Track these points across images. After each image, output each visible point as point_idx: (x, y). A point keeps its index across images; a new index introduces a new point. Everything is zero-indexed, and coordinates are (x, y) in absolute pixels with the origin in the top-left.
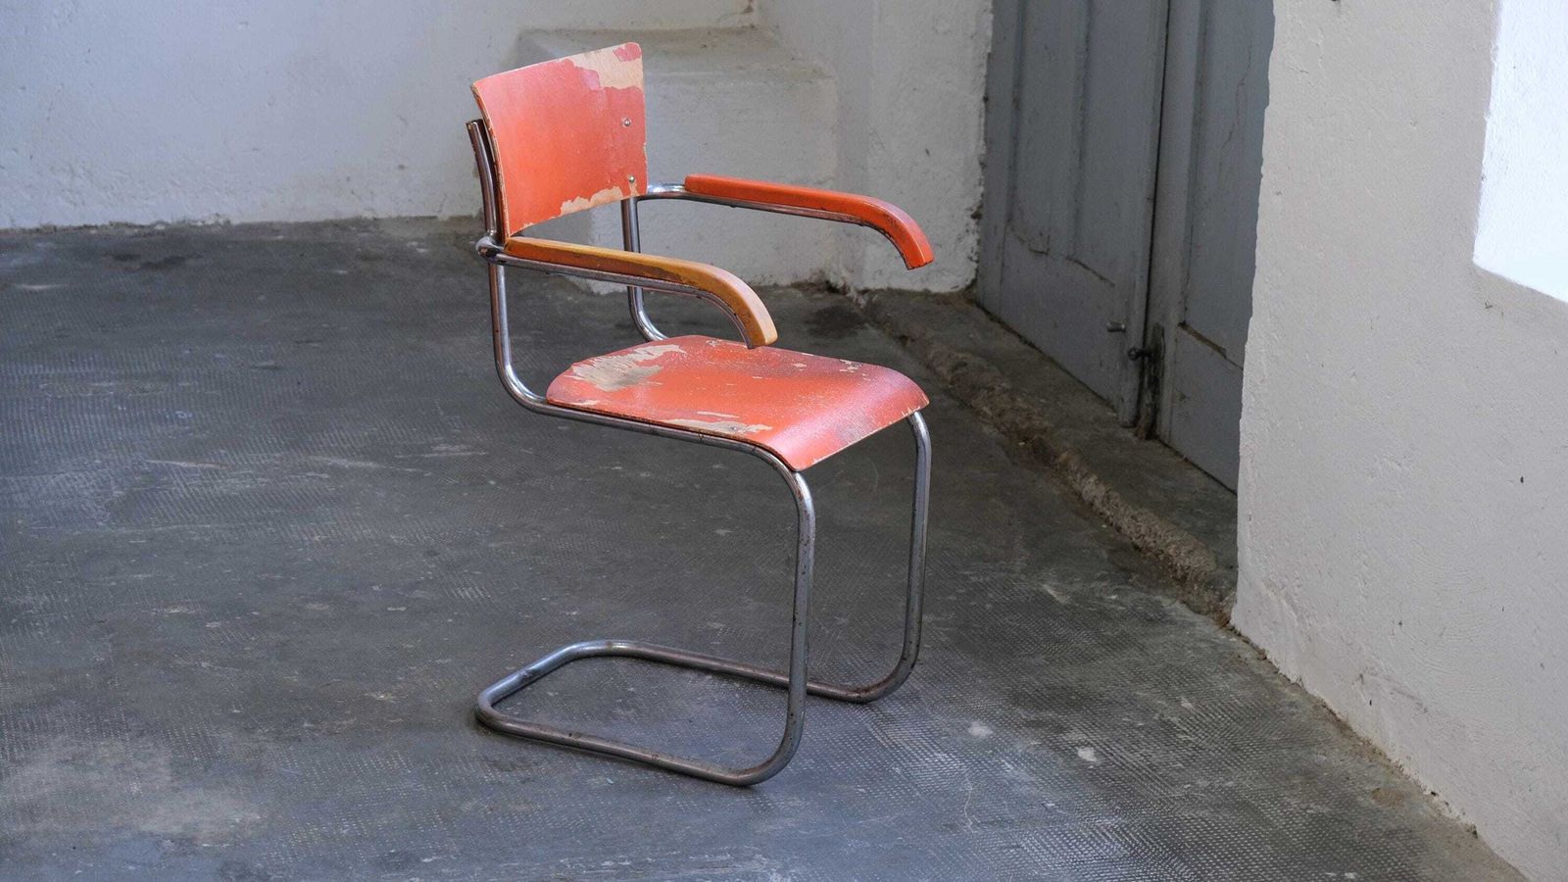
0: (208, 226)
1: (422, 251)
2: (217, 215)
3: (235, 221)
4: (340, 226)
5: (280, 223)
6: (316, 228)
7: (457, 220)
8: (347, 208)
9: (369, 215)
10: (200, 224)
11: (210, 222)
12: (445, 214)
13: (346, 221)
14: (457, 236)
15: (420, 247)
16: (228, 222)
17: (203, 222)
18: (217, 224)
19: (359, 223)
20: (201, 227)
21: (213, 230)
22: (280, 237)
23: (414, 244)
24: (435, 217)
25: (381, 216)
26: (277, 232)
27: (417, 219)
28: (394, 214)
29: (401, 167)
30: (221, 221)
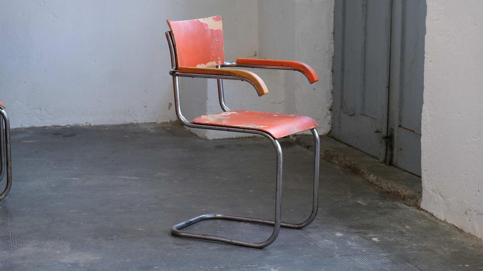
0: (84, 126)
1: (152, 131)
2: (87, 123)
3: (93, 125)
4: (126, 125)
5: (107, 125)
6: (118, 126)
7: (163, 123)
8: (128, 120)
9: (135, 122)
10: (81, 125)
11: (84, 125)
12: (159, 122)
13: (128, 124)
14: (163, 127)
15: (151, 130)
16: (90, 125)
17: (82, 125)
18: (87, 125)
19: (132, 124)
20: (81, 127)
21: (86, 127)
22: (107, 129)
23: (150, 129)
24: (156, 123)
25: (139, 122)
26: (106, 127)
27: (151, 123)
28: (143, 122)
29: (145, 107)
30: (88, 124)
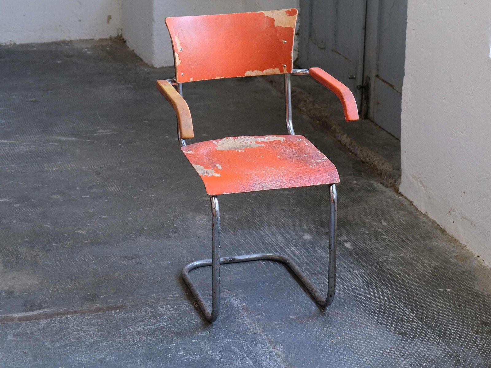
0: (8, 45)
1: (89, 52)
2: (11, 41)
3: (18, 43)
4: (57, 44)
5: (35, 43)
6: (48, 45)
7: (101, 40)
8: (60, 37)
9: (68, 39)
10: (4, 44)
11: (8, 44)
12: (97, 38)
13: (60, 42)
14: (102, 46)
15: (88, 51)
16: (15, 44)
17: (5, 44)
18: (11, 44)
19: (65, 42)
20: (4, 46)
21: (10, 47)
22: (35, 49)
23: (86, 50)
24: (93, 39)
25: (73, 39)
26: (34, 47)
27: (87, 40)
28: (78, 38)
29: (80, 21)
30: (12, 43)
